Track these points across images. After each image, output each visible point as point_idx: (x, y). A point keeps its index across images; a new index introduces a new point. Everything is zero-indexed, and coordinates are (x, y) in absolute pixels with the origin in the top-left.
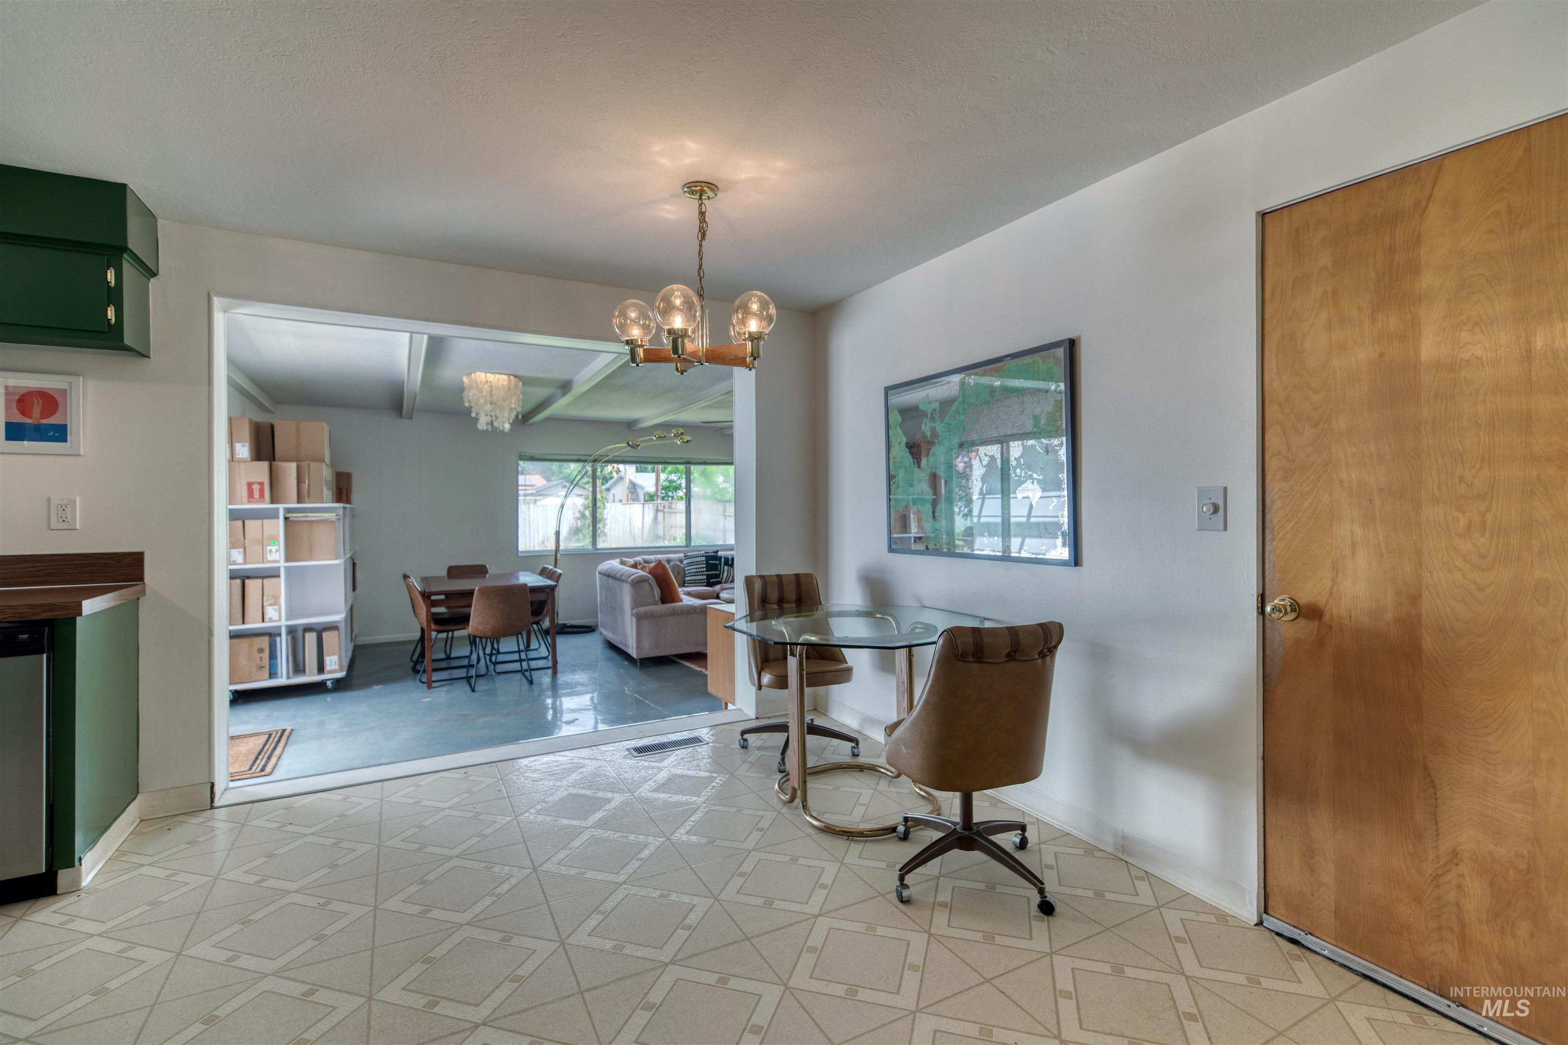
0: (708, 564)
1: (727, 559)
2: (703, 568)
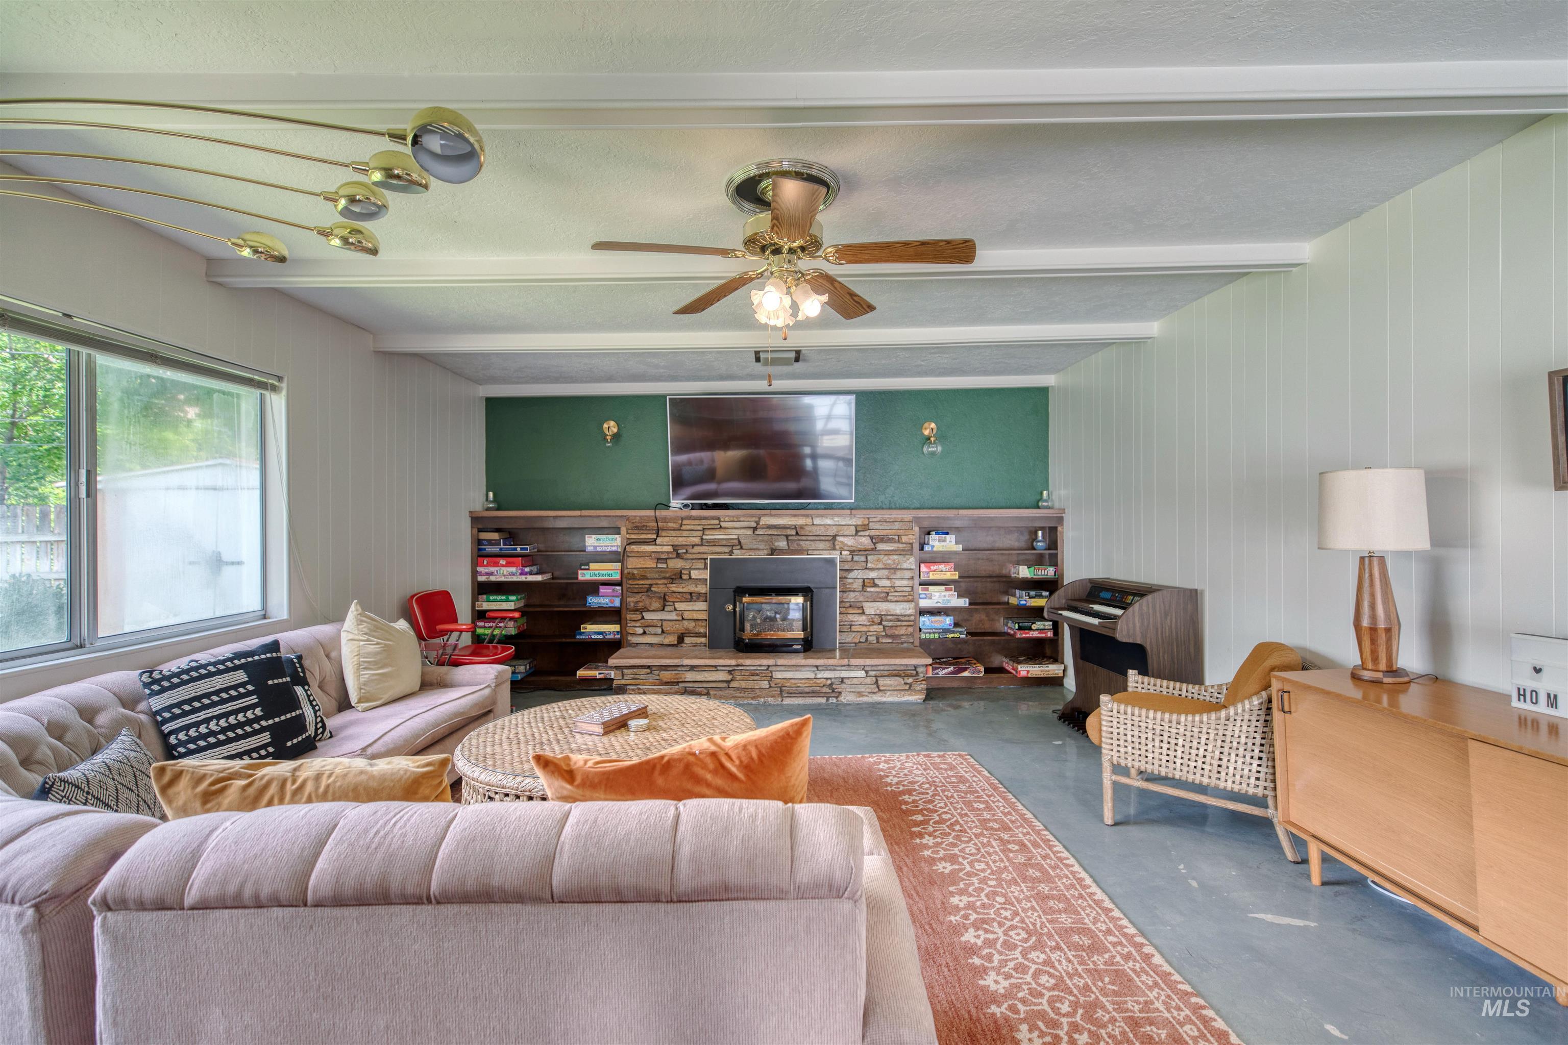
0: (262, 691)
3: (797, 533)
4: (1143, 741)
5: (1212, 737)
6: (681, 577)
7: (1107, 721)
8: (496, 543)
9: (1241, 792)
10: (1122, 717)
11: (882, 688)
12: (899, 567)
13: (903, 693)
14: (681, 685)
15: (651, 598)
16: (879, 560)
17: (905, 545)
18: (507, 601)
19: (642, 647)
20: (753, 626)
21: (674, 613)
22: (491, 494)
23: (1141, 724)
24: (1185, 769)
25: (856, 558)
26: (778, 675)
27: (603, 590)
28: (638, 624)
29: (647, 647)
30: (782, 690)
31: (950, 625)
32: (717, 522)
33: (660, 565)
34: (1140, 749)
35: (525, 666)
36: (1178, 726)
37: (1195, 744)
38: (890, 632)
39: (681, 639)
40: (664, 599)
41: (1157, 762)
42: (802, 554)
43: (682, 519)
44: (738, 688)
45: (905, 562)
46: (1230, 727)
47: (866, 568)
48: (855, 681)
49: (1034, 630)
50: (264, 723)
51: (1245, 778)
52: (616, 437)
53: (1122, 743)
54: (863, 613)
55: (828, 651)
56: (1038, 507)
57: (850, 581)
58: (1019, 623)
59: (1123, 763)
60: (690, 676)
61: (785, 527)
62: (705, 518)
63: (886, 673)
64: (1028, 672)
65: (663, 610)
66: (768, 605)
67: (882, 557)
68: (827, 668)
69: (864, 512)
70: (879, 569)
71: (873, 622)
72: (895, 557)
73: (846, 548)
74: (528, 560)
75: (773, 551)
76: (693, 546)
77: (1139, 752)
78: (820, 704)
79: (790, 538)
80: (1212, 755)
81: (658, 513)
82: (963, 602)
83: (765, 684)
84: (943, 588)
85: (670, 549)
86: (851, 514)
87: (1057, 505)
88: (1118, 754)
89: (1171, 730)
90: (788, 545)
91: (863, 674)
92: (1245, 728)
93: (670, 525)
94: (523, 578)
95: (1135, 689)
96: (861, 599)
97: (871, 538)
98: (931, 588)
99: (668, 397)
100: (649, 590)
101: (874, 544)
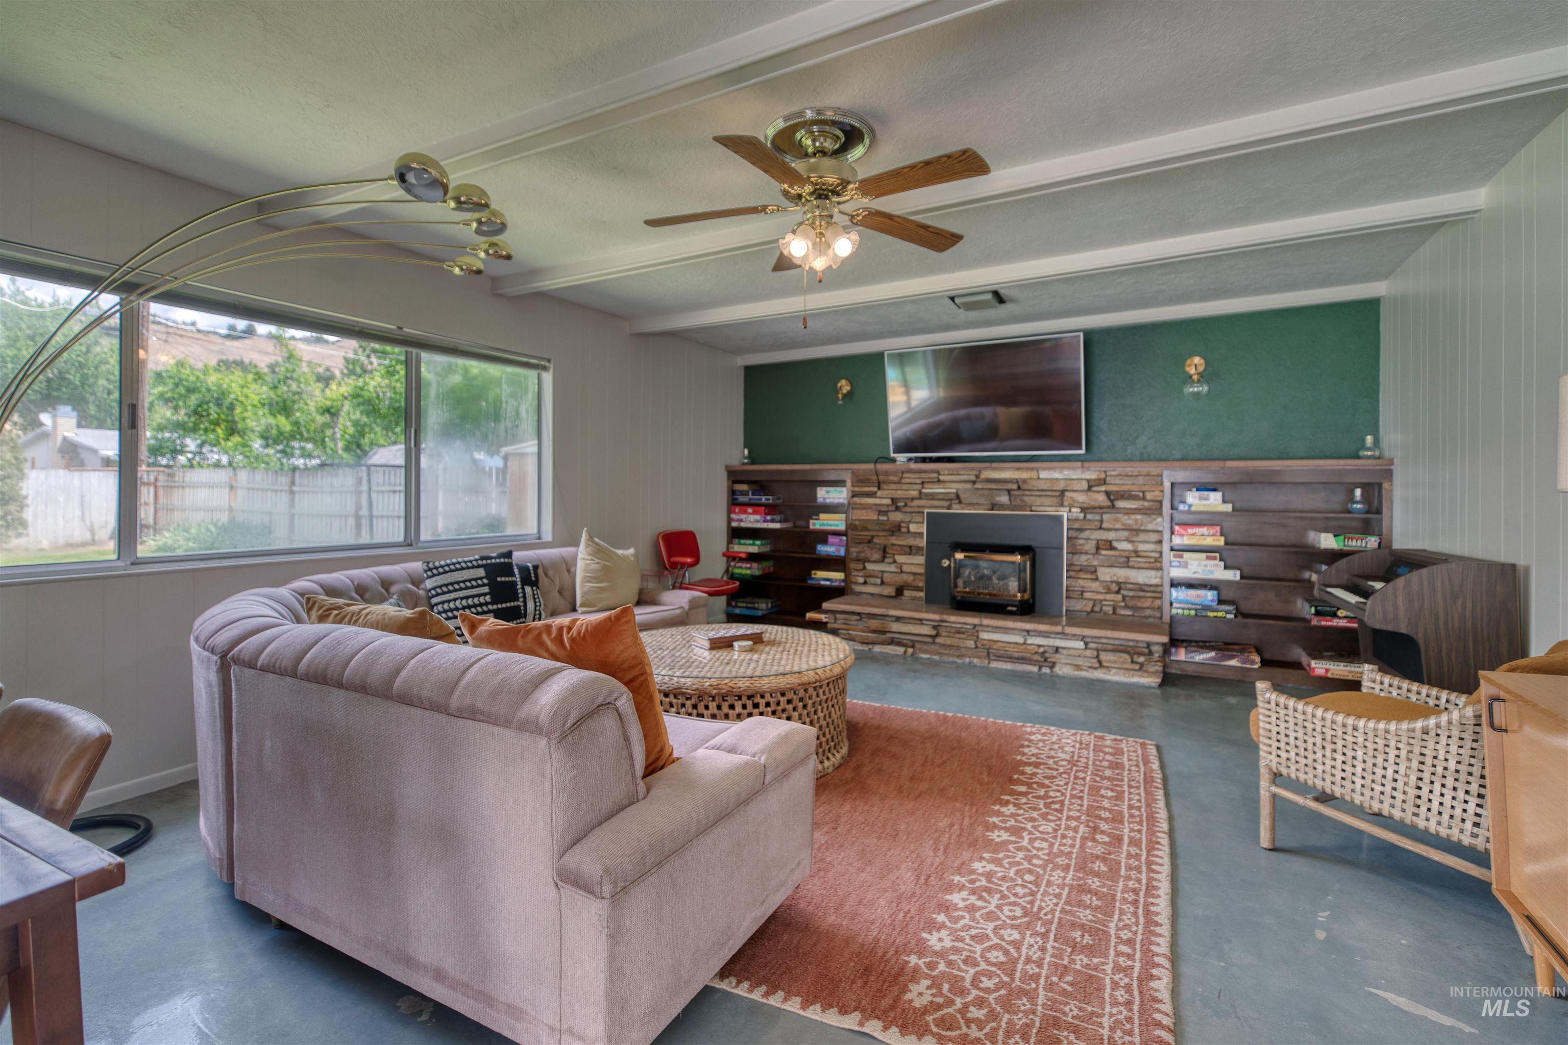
0: (493, 584)
1: (524, 570)
2: (485, 595)
3: (1019, 488)
4: (1310, 747)
5: (1403, 754)
6: (900, 530)
7: (1264, 715)
8: (746, 493)
9: (1452, 839)
10: (1283, 712)
11: (1105, 664)
12: (1143, 528)
13: (1132, 673)
14: (889, 635)
15: (872, 549)
16: (1116, 520)
17: (1151, 503)
18: (754, 545)
19: (865, 596)
20: (966, 584)
21: (894, 565)
22: (746, 452)
23: (1306, 724)
24: (1368, 793)
25: (1089, 516)
26: (984, 636)
27: (831, 539)
28: (860, 574)
29: (869, 597)
30: (990, 652)
31: (1212, 601)
32: (935, 475)
33: (881, 518)
34: (1306, 757)
35: (767, 604)
36: (1356, 734)
37: (1380, 761)
38: (1131, 603)
39: (899, 592)
40: (884, 551)
41: (1328, 778)
42: (1025, 510)
43: (903, 473)
44: (944, 645)
45: (1151, 522)
46: (1431, 744)
47: (1100, 528)
48: (1072, 652)
49: (1340, 618)
50: (490, 607)
51: (1457, 820)
52: (849, 395)
53: (1282, 745)
54: (1097, 579)
55: (1052, 616)
56: (1358, 457)
57: (1081, 542)
58: (1316, 607)
59: (1284, 771)
60: (895, 627)
61: (1005, 481)
62: (925, 472)
63: (1110, 647)
64: (1327, 670)
65: (883, 561)
66: (987, 562)
67: (1120, 516)
68: (1041, 634)
69: (1099, 464)
70: (1116, 530)
71: (1109, 589)
72: (1139, 517)
73: (1076, 504)
74: (771, 509)
75: (993, 506)
76: (913, 499)
77: (1304, 761)
78: (1030, 672)
79: (1012, 493)
80: (1406, 779)
81: (879, 466)
82: (1233, 575)
83: (971, 644)
84: (1204, 555)
85: (888, 501)
86: (1082, 467)
87: (1387, 454)
88: (1277, 759)
89: (1346, 737)
90: (1010, 499)
91: (1081, 645)
92: (1454, 749)
93: (892, 478)
94: (765, 525)
95: (1371, 691)
96: (1095, 563)
97: (1108, 494)
98: (1186, 555)
99: (886, 353)
100: (870, 541)
101: (1112, 501)
